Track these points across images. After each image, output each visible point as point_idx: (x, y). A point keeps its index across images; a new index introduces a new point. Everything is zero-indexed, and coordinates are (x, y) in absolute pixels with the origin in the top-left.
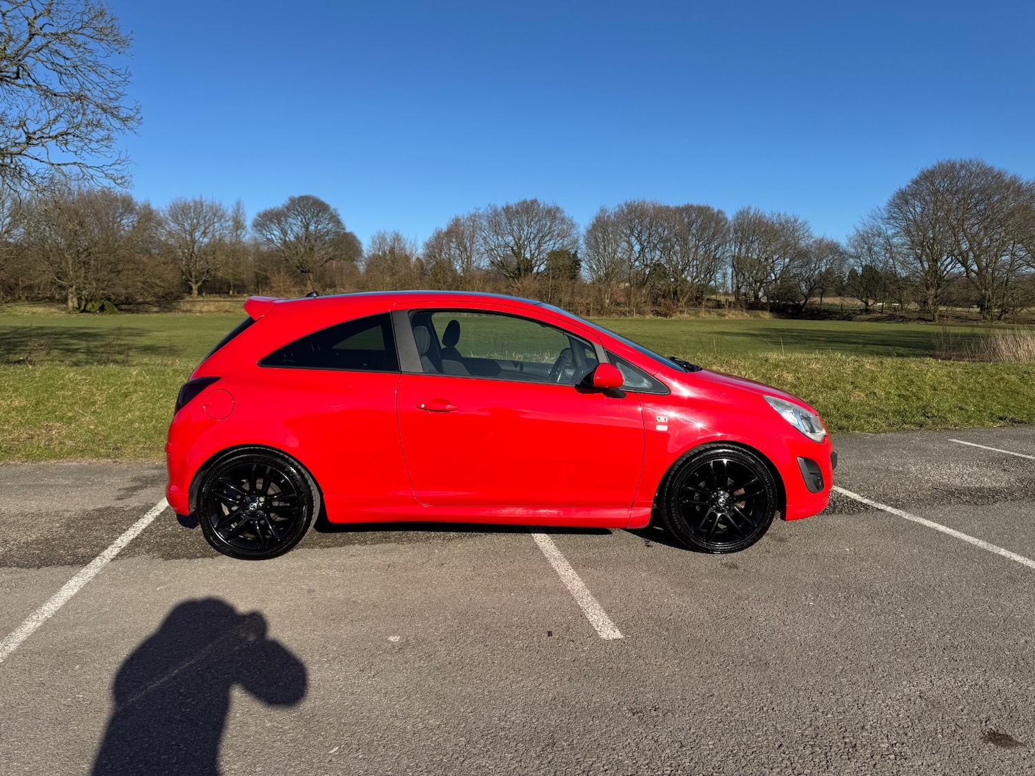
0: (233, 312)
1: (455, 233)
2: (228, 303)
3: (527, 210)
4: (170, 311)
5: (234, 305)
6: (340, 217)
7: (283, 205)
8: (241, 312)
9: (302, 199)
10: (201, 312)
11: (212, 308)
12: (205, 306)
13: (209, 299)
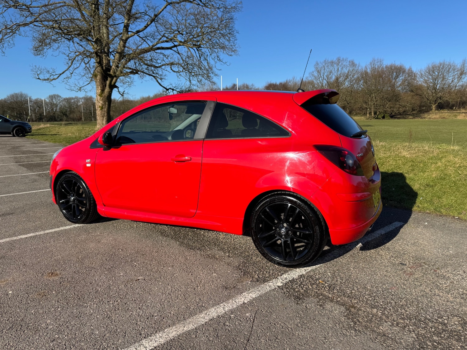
0: (447, 118)
2: (447, 114)
4: (405, 119)
5: (451, 114)
8: (452, 118)
10: (430, 118)
11: (438, 116)
12: (435, 115)
13: (440, 112)
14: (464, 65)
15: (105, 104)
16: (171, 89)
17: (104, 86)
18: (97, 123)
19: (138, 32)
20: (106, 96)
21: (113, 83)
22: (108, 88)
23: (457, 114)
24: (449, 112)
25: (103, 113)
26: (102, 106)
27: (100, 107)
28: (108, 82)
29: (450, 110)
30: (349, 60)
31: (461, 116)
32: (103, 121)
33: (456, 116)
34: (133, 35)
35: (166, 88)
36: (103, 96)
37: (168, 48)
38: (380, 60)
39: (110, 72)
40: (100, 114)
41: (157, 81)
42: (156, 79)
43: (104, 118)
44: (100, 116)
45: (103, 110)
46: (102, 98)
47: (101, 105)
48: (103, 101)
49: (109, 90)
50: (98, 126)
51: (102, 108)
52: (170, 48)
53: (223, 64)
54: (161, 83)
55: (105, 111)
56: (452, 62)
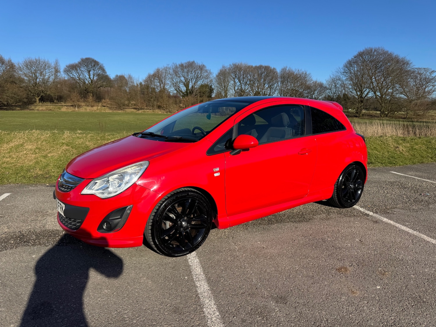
0: (54, 110)
1: (157, 75)
2: (52, 106)
3: (191, 65)
5: (55, 107)
6: (105, 68)
7: (78, 62)
8: (57, 110)
9: (87, 59)
10: (38, 110)
11: (44, 108)
12: (41, 108)
13: (44, 104)
14: (57, 64)
23: (60, 107)
24: (51, 104)
31: (64, 109)
33: (60, 109)
56: (46, 60)
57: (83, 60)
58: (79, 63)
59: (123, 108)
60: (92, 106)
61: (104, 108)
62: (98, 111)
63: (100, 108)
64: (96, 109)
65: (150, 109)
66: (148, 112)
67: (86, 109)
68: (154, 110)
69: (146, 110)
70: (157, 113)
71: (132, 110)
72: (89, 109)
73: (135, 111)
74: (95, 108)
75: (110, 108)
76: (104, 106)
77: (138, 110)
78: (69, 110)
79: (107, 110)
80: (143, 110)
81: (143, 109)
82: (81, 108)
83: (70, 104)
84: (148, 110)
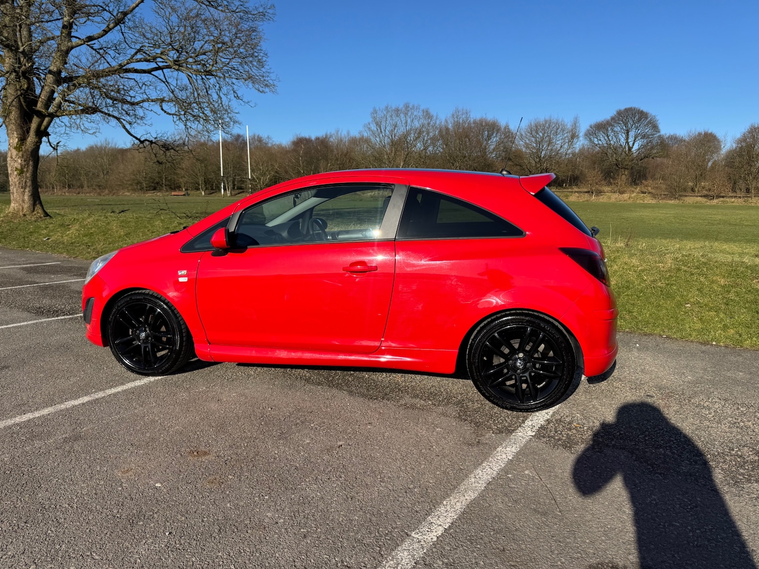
6: (658, 122)
7: (611, 117)
9: (627, 110)
14: (575, 124)
15: (28, 164)
16: (148, 141)
17: (24, 131)
18: (12, 198)
19: (90, 39)
20: (30, 149)
21: (43, 127)
22: (34, 137)
23: (568, 194)
24: (557, 190)
25: (25, 180)
26: (22, 169)
27: (17, 169)
28: (34, 126)
29: (559, 187)
30: (422, 108)
31: (574, 197)
32: (24, 195)
34: (82, 44)
35: (139, 140)
36: (24, 150)
37: (144, 72)
38: (466, 110)
39: (36, 106)
40: (17, 183)
41: (124, 127)
42: (121, 123)
43: (27, 190)
44: (17, 186)
45: (24, 174)
46: (21, 153)
47: (19, 167)
48: (23, 160)
49: (36, 140)
50: (12, 205)
51: (21, 172)
52: (149, 72)
53: (243, 103)
54: (130, 130)
55: (27, 178)
56: (560, 120)
57: (620, 113)
58: (613, 119)
59: (681, 196)
60: (622, 193)
61: (643, 196)
62: (630, 201)
63: (635, 196)
64: (628, 197)
65: (740, 197)
66: (733, 202)
67: (610, 198)
68: (749, 199)
69: (728, 199)
70: (753, 205)
71: (699, 198)
72: (615, 197)
73: (704, 200)
74: (626, 195)
75: (654, 196)
76: (643, 193)
77: (711, 199)
78: (581, 199)
79: (648, 198)
80: (722, 199)
81: (723, 197)
82: (602, 195)
83: (586, 190)
84: (733, 200)
